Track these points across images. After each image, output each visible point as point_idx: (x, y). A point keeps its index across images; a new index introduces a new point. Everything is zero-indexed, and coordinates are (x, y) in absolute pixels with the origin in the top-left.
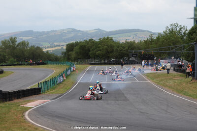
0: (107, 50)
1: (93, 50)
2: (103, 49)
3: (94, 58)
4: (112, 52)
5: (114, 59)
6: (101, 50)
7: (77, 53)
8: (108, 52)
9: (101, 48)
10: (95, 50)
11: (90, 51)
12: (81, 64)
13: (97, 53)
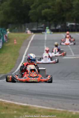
0: (61, 6)
1: (35, 7)
2: (53, 5)
3: (38, 21)
4: (70, 8)
5: (74, 24)
6: (49, 8)
7: (6, 13)
8: (62, 10)
9: (50, 4)
10: (40, 7)
11: (30, 9)
12: (15, 32)
13: (43, 11)
